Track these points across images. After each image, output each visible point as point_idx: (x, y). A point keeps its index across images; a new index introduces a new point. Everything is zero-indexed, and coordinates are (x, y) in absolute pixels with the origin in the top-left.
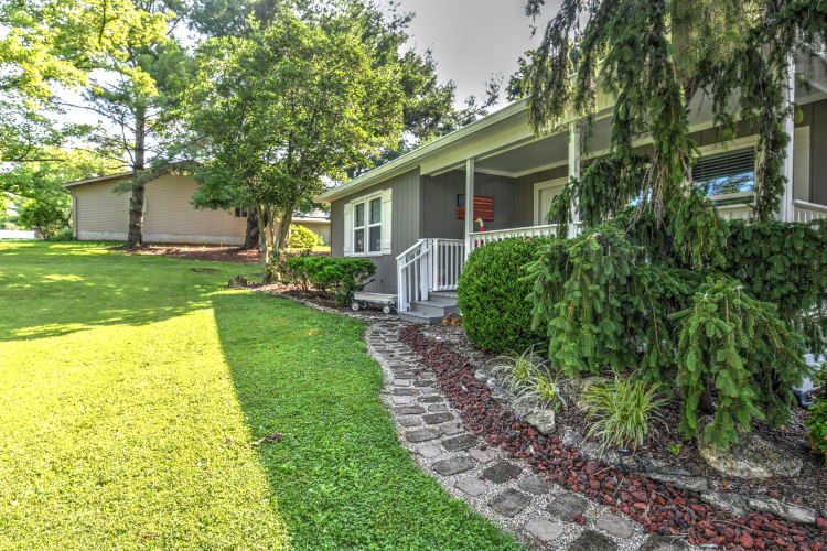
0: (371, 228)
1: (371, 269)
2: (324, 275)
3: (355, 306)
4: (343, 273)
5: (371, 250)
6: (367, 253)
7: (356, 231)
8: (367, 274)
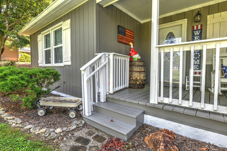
0: (55, 49)
1: (56, 76)
2: (7, 84)
3: (41, 112)
4: (28, 82)
5: (56, 62)
6: (53, 64)
7: (46, 51)
8: (52, 80)
